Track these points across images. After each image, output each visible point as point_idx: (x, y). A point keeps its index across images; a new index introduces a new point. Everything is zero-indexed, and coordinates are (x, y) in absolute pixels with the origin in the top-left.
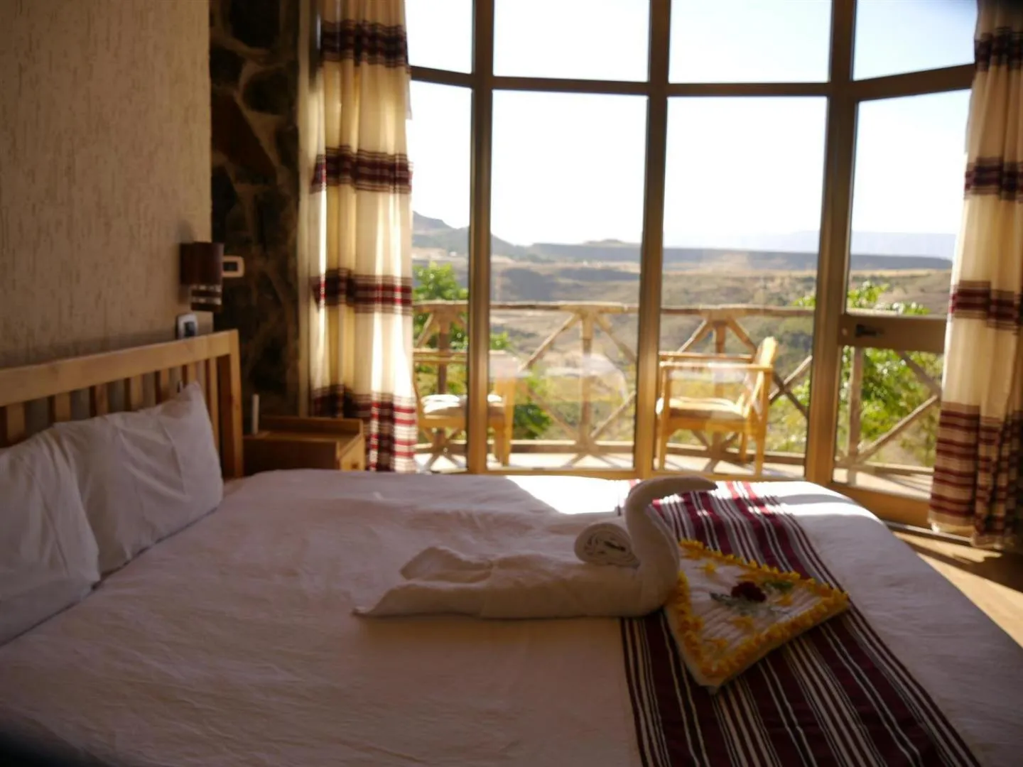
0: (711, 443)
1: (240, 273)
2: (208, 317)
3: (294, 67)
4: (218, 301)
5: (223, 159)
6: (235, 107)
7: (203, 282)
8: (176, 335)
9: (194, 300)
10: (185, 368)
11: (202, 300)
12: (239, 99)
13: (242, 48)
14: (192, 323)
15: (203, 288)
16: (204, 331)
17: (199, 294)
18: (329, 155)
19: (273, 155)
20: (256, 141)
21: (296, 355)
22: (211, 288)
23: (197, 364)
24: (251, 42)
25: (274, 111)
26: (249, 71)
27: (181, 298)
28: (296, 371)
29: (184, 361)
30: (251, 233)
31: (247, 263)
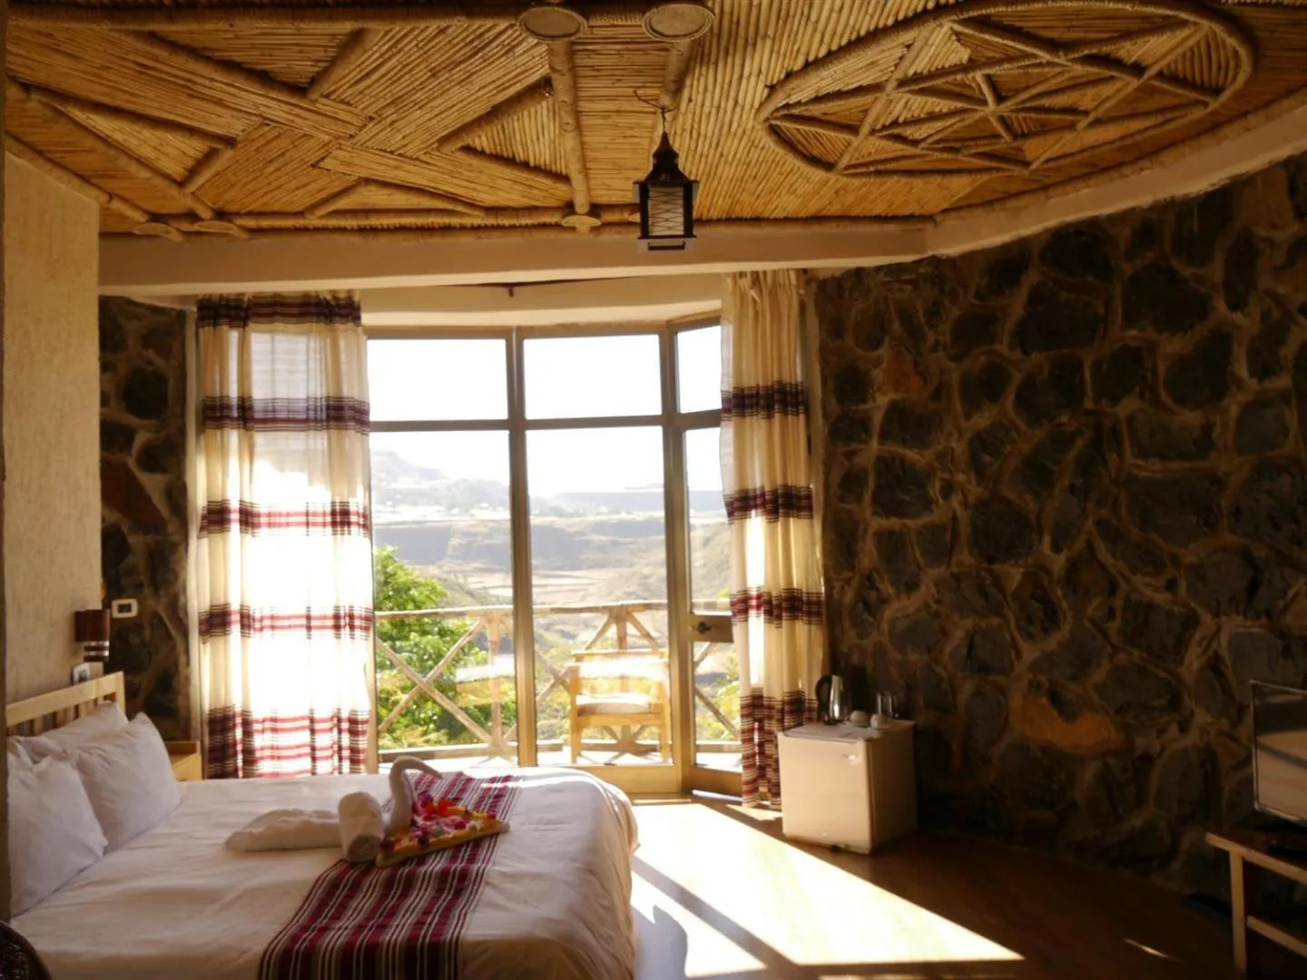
0: (619, 735)
1: (134, 612)
2: (99, 666)
3: (182, 431)
4: (107, 653)
5: (115, 516)
6: (129, 473)
7: (93, 639)
8: (72, 683)
9: (87, 654)
10: (77, 708)
11: (93, 653)
12: (131, 463)
13: (132, 420)
14: (84, 671)
15: (93, 644)
16: (95, 676)
17: (89, 649)
18: (211, 507)
19: (164, 510)
20: (148, 499)
21: (188, 680)
22: (101, 643)
23: (87, 703)
24: (142, 416)
25: (164, 471)
26: (141, 439)
27: (75, 653)
28: (187, 696)
29: (76, 702)
30: (143, 578)
31: (140, 604)
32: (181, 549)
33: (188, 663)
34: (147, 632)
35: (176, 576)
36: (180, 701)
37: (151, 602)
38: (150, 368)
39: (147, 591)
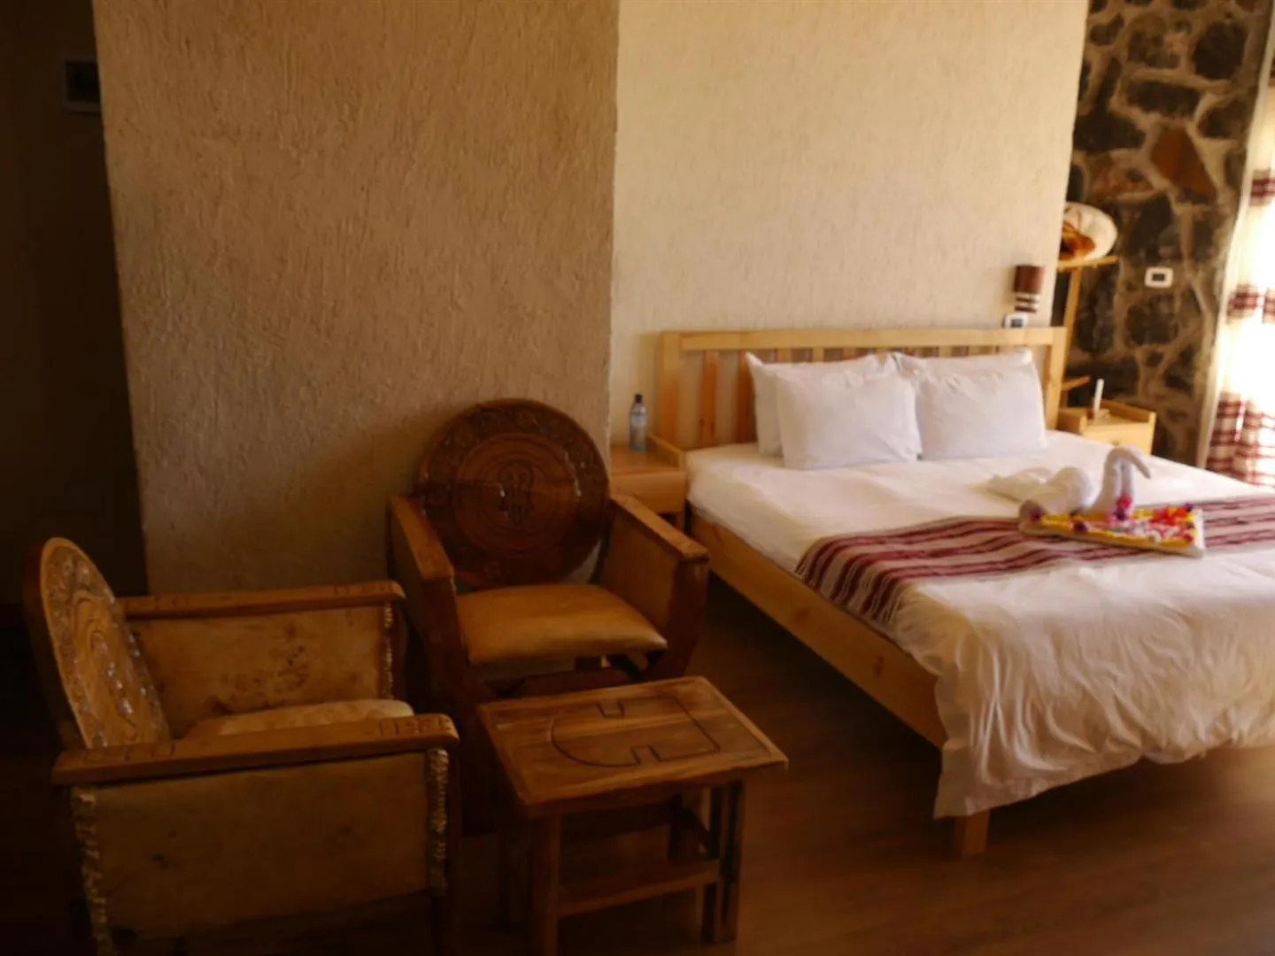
1: (1167, 283)
5: (1166, 182)
6: (1187, 140)
12: (1192, 128)
13: (1199, 82)
20: (1202, 167)
21: (1209, 359)
25: (1226, 136)
26: (1206, 103)
28: (1205, 376)
30: (1185, 248)
31: (1176, 275)
32: (1229, 222)
33: (1213, 343)
34: (1178, 304)
35: (1218, 250)
36: (1198, 378)
37: (1188, 275)
38: (1228, 22)
39: (1186, 263)
